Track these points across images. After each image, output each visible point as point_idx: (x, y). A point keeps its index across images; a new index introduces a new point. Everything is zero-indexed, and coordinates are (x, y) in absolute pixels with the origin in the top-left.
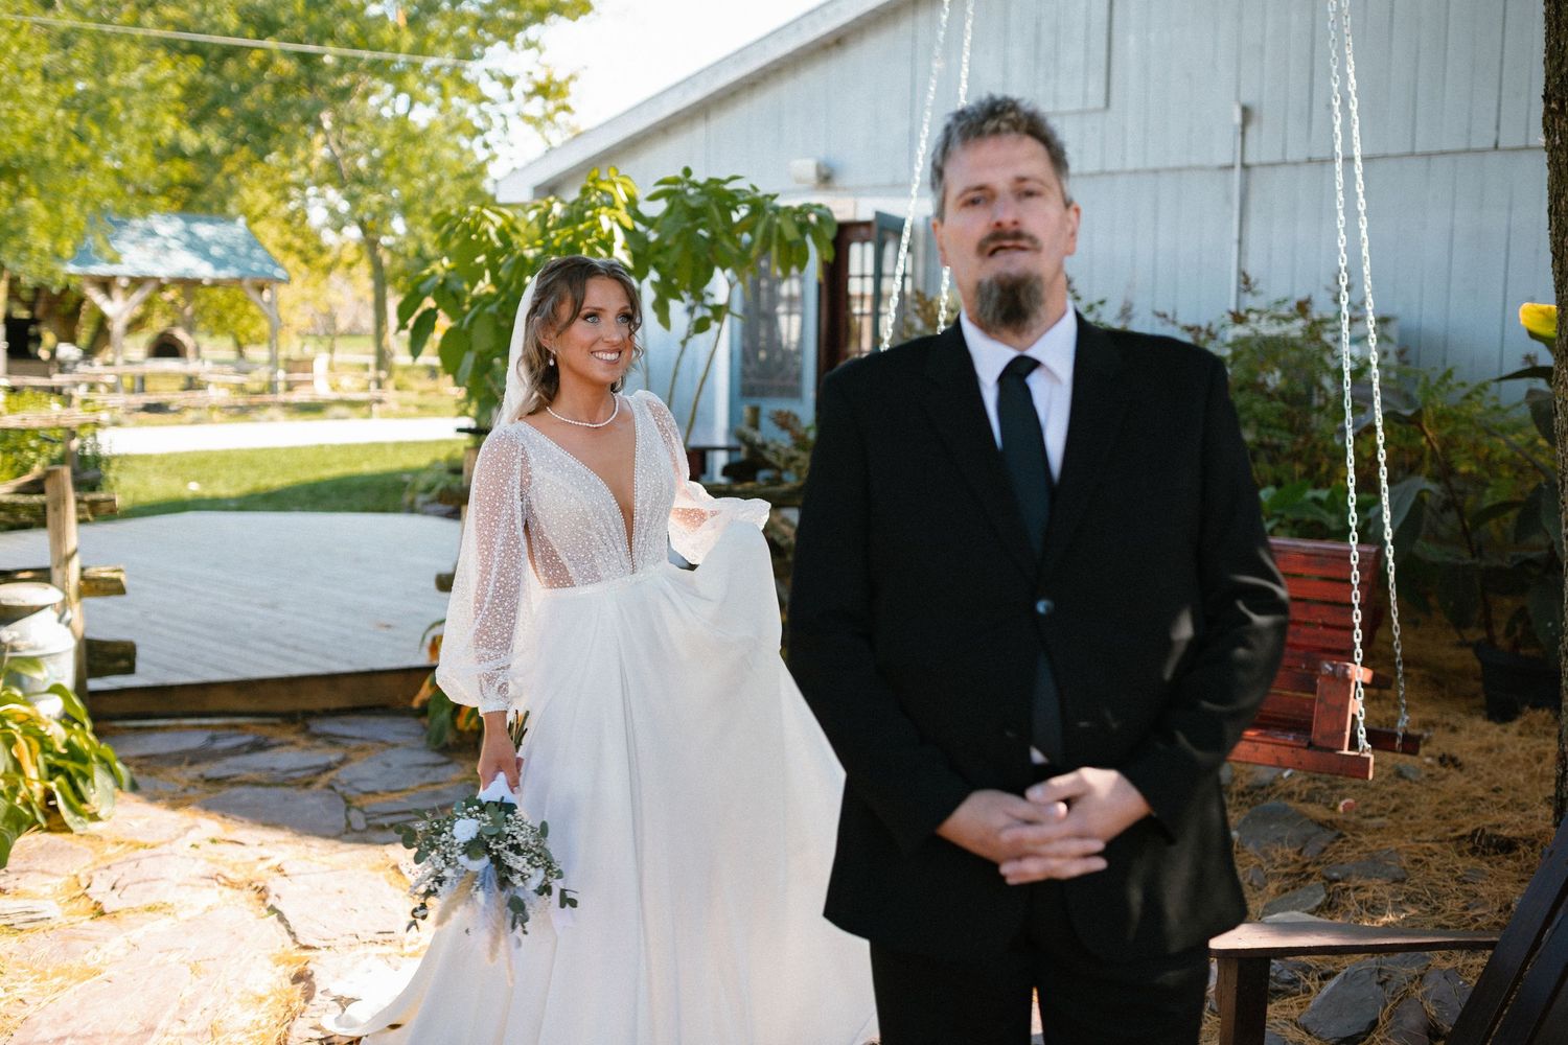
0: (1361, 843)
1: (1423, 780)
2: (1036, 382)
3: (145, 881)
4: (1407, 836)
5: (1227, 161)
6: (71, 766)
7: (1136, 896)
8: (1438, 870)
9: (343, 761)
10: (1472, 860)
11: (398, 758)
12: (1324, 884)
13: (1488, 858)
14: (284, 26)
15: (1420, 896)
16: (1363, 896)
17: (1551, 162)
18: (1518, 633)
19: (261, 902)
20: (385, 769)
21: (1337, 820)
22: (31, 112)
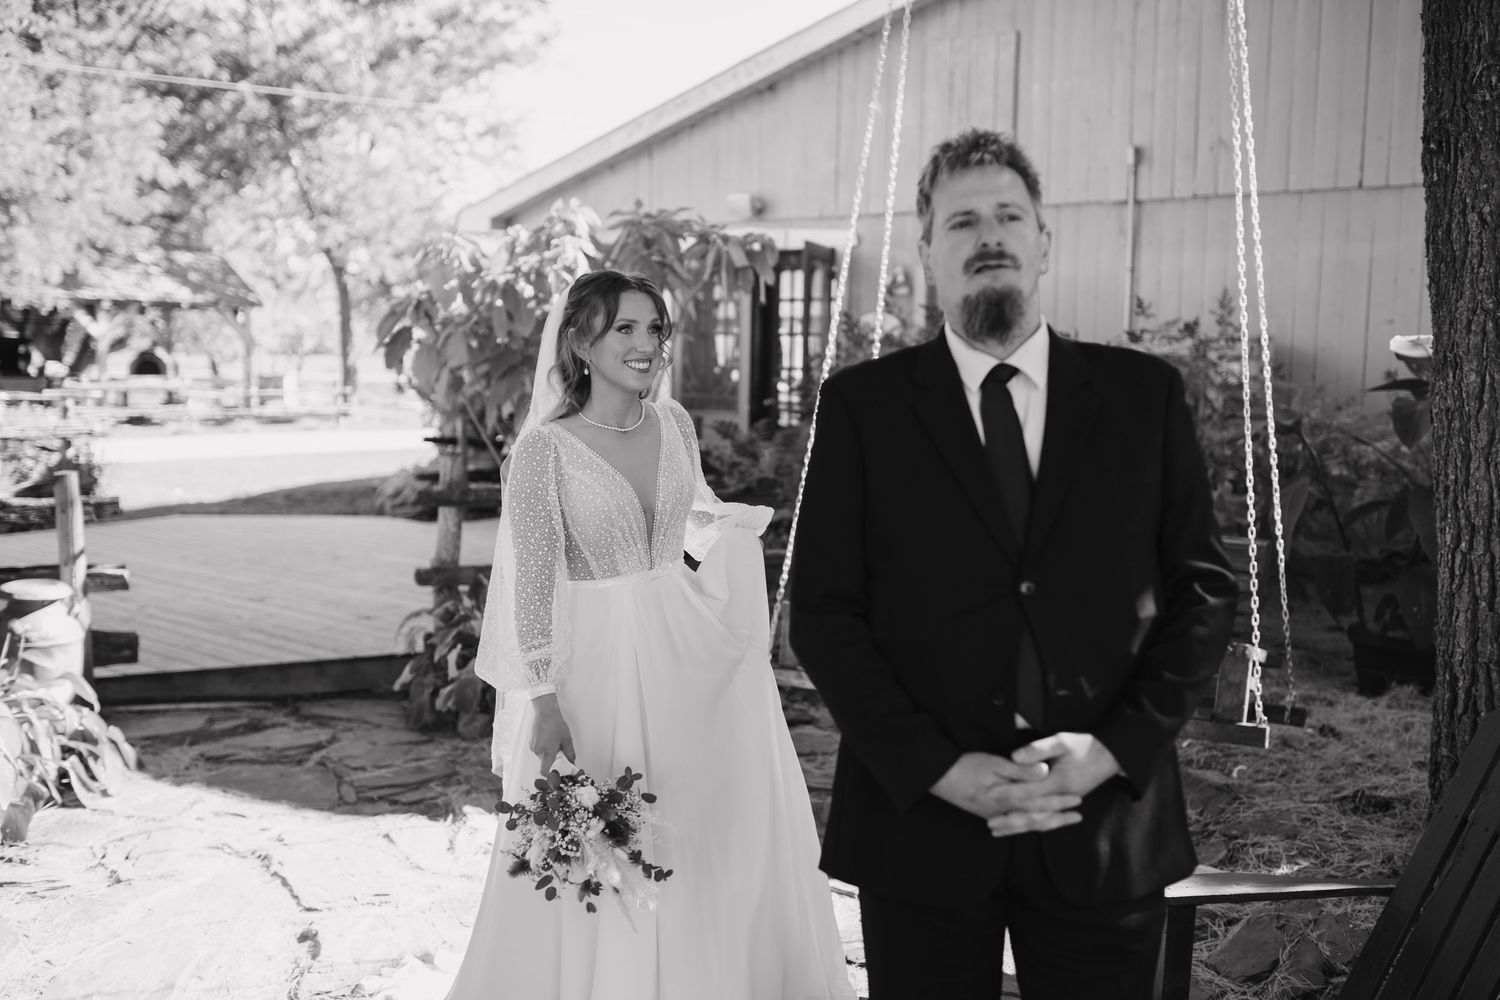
0: (1255, 805)
1: (1306, 748)
2: (1015, 387)
3: (157, 852)
4: (1295, 798)
5: (1122, 197)
6: (82, 747)
7: (1104, 847)
8: (1325, 827)
9: (333, 740)
10: (1354, 818)
11: (383, 737)
12: (1225, 841)
13: (1368, 816)
14: (255, 70)
15: (1310, 851)
16: (1260, 851)
17: (1428, 197)
18: (1387, 617)
19: (265, 869)
20: (370, 747)
21: (1233, 784)
22: (21, 147)
